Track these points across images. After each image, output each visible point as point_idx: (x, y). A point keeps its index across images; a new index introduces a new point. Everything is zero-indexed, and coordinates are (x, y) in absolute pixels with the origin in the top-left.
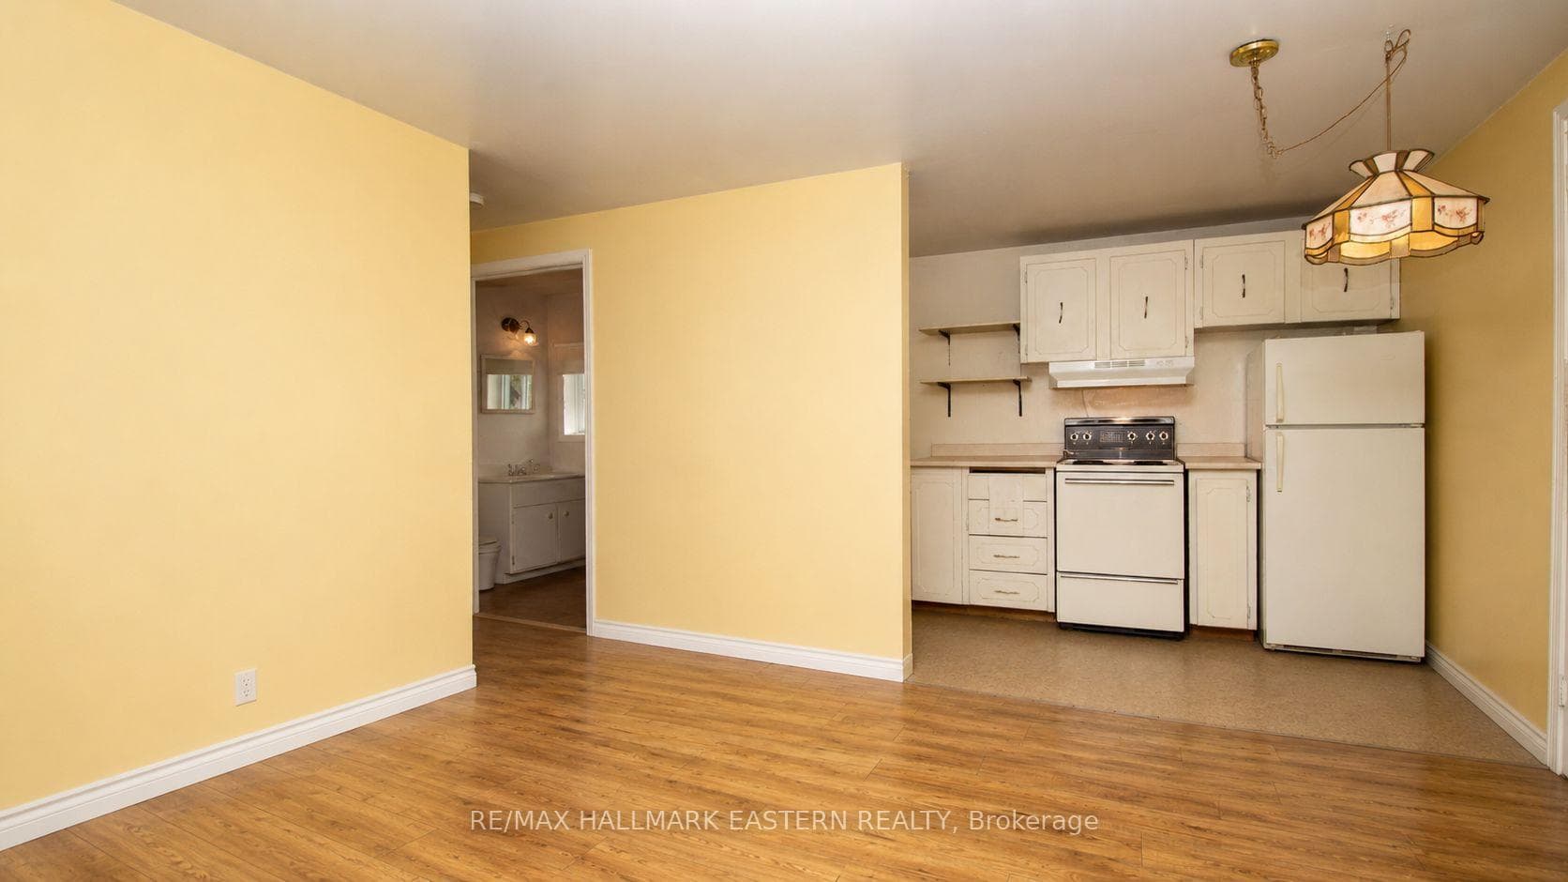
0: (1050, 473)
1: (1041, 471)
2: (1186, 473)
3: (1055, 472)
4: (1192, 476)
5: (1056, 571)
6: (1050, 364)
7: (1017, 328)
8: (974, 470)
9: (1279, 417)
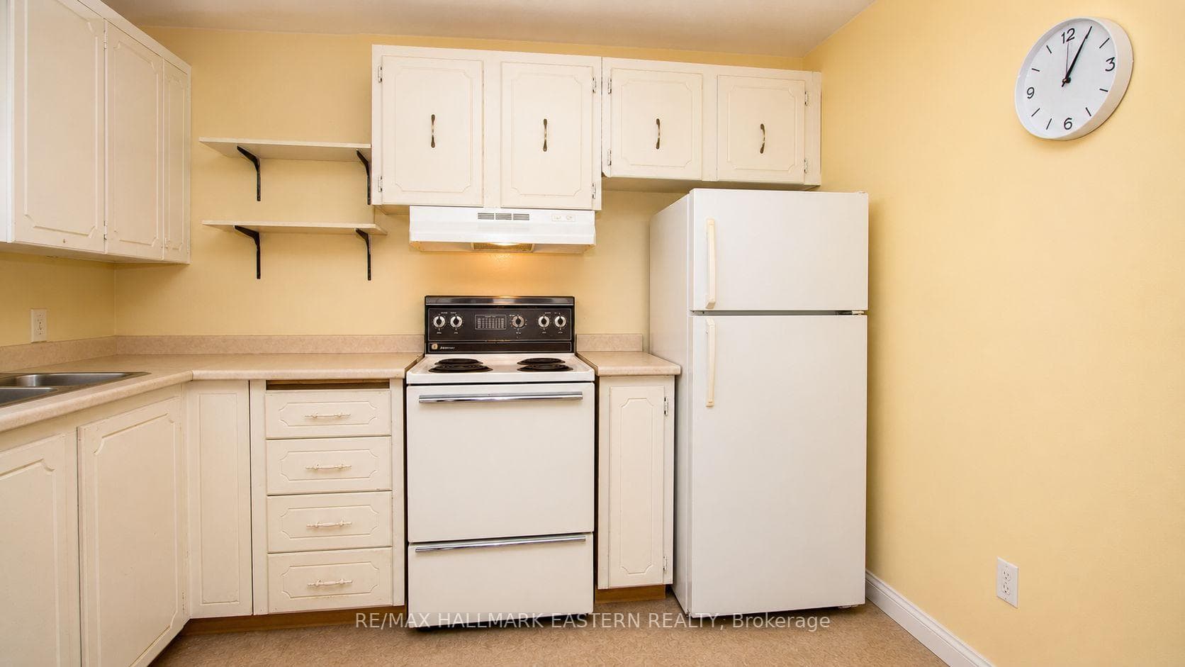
0: (396, 390)
1: (384, 384)
2: (596, 382)
3: (405, 386)
4: (603, 385)
5: (407, 544)
6: (412, 208)
7: (364, 160)
8: (272, 385)
9: (710, 301)
